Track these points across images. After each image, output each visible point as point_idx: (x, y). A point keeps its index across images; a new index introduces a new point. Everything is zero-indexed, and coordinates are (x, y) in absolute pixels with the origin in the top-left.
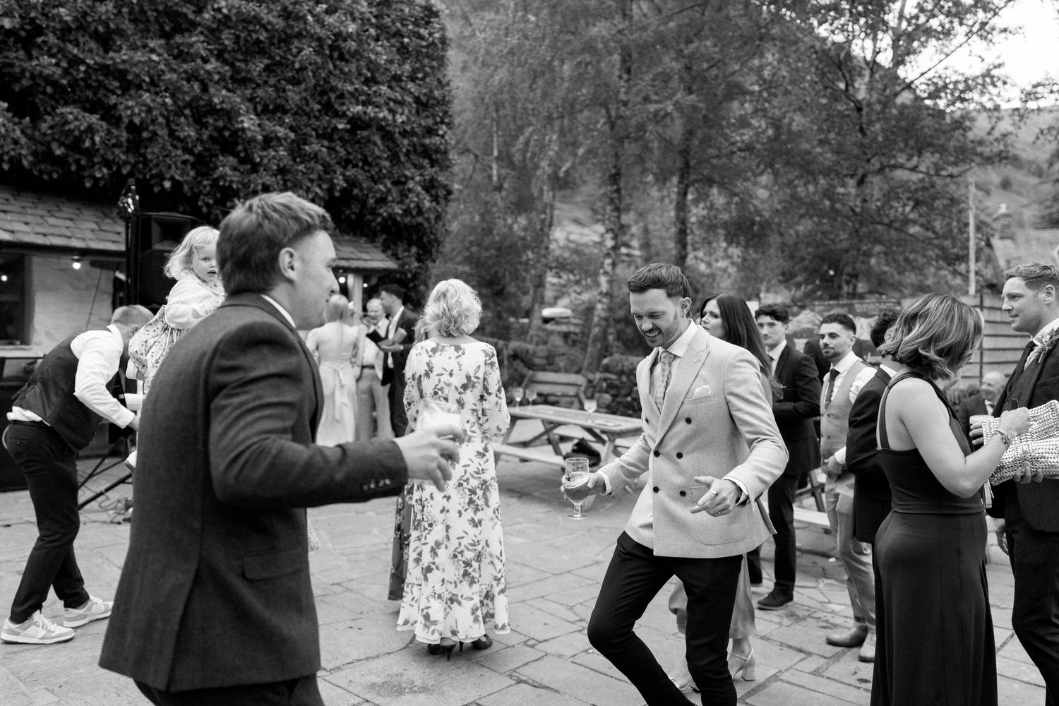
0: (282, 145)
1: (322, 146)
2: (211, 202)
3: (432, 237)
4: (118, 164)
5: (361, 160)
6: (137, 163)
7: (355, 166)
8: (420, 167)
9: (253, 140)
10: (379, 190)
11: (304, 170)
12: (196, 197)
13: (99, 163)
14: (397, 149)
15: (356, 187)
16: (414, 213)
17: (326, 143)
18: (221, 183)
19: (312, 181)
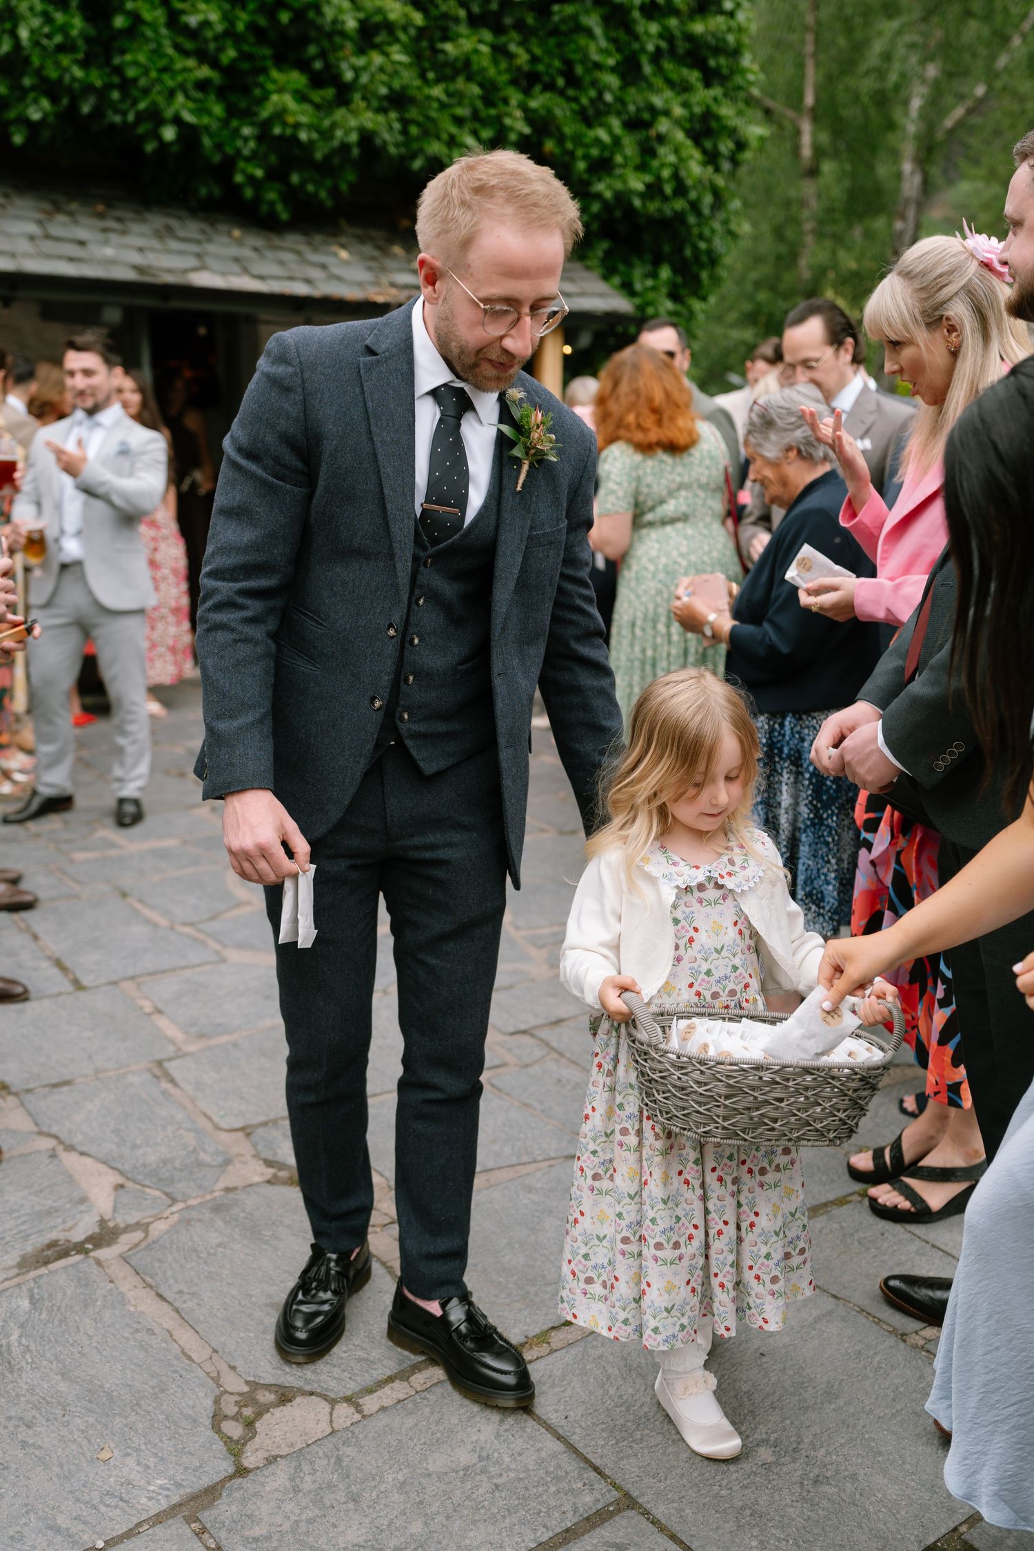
0: (397, 40)
1: (480, 41)
2: (259, 173)
3: (703, 245)
4: (69, 90)
5: (562, 73)
6: (108, 87)
7: (550, 87)
8: (684, 88)
9: (337, 31)
10: (598, 141)
11: (444, 98)
12: (229, 164)
13: (33, 88)
14: (636, 46)
15: (550, 135)
16: (668, 189)
17: (487, 35)
18: (277, 130)
19: (459, 121)
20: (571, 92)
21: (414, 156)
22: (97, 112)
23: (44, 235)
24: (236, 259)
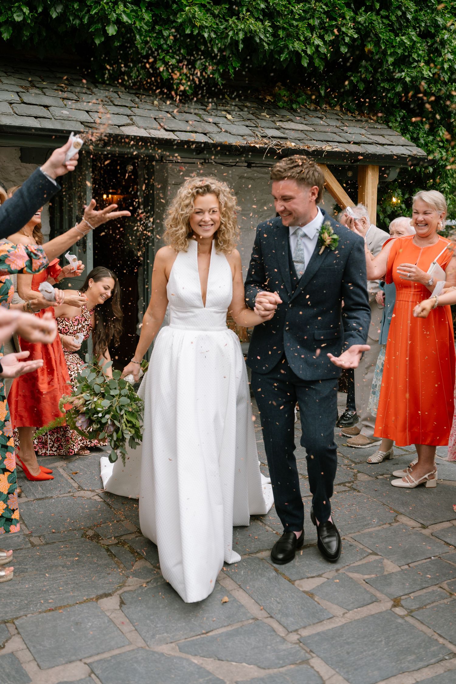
7: (370, 8)
15: (371, 40)
20: (383, 13)
21: (281, 52)
22: (62, 17)
23: (20, 102)
24: (155, 119)
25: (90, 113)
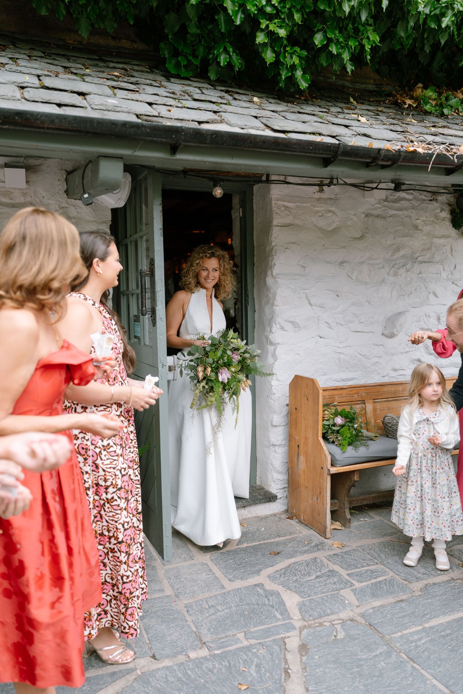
2: (282, 32)
12: (251, 25)
21: (442, 15)
23: (38, 86)
24: (256, 117)
25: (154, 106)
